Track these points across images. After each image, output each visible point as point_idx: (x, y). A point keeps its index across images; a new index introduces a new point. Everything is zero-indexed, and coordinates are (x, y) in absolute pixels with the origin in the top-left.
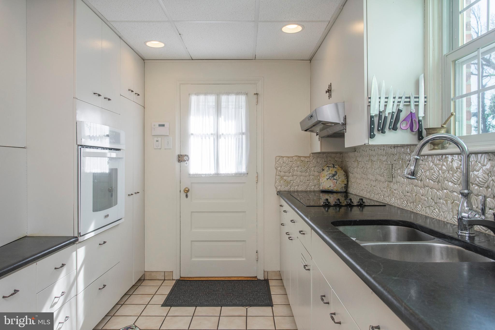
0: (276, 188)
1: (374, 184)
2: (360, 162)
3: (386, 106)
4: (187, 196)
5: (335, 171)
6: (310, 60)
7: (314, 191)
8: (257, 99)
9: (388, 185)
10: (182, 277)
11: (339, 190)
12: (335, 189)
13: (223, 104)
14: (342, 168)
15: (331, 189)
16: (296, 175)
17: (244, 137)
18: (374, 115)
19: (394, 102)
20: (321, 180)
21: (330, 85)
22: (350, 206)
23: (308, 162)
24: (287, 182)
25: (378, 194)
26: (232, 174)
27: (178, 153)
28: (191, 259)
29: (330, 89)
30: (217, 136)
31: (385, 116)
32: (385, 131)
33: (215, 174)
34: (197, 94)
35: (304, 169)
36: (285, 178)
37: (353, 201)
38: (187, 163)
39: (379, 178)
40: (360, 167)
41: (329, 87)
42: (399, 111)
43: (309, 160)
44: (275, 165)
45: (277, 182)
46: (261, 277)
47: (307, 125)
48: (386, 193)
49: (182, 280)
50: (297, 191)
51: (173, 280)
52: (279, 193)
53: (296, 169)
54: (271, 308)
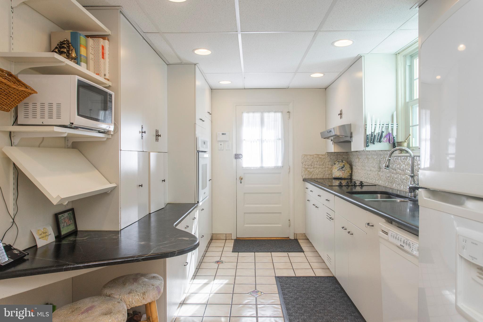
0: (302, 176)
1: (369, 173)
3: (375, 129)
4: (241, 183)
5: (343, 165)
6: (325, 89)
7: (328, 179)
8: (289, 115)
9: (378, 173)
10: (238, 237)
11: (346, 177)
12: (343, 177)
13: (266, 120)
14: (347, 162)
15: (340, 176)
16: (315, 168)
17: (280, 141)
18: (368, 134)
19: (379, 127)
20: (333, 171)
21: (341, 111)
22: (355, 186)
23: (324, 158)
24: (310, 172)
25: (372, 179)
26: (272, 167)
27: (234, 153)
28: (244, 225)
29: (341, 113)
30: (262, 141)
31: (375, 135)
32: (375, 143)
33: (261, 167)
34: (248, 112)
35: (321, 163)
36: (308, 169)
37: (356, 183)
38: (241, 160)
39: (373, 169)
40: (361, 162)
41: (340, 112)
42: (382, 132)
43: (325, 157)
44: (302, 160)
45: (303, 172)
46: (292, 237)
47: (325, 136)
48: (376, 178)
49: (238, 240)
50: (317, 179)
51: (232, 239)
52: (305, 180)
53: (316, 163)
54: (303, 253)
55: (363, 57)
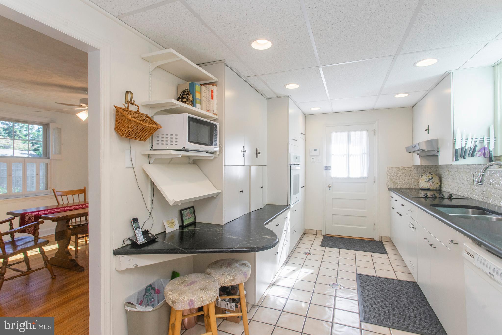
0: (387, 186)
1: (461, 185)
2: (450, 171)
3: (466, 144)
4: (330, 189)
5: (432, 177)
6: (412, 107)
7: (415, 189)
8: (374, 133)
9: (471, 186)
10: (326, 234)
11: (434, 188)
12: (431, 188)
13: (352, 137)
14: (436, 175)
15: (427, 188)
16: (401, 179)
17: (366, 155)
18: (457, 149)
19: (472, 141)
20: (420, 182)
21: (428, 126)
22: (443, 198)
23: (410, 170)
24: (395, 183)
25: (464, 192)
26: (358, 177)
27: (324, 165)
28: (332, 224)
29: (428, 129)
30: (349, 155)
31: (466, 149)
32: (466, 157)
33: (347, 177)
34: (336, 132)
35: (407, 175)
36: (394, 180)
37: (444, 195)
38: (330, 171)
39: (465, 182)
40: (451, 174)
41: (427, 128)
42: (476, 146)
43: (411, 169)
44: (387, 172)
45: (388, 182)
46: (377, 239)
47: (411, 150)
48: (469, 191)
49: (327, 236)
50: (402, 189)
51: (321, 235)
52: (390, 189)
53: (401, 175)
54: (386, 255)
55: (451, 74)
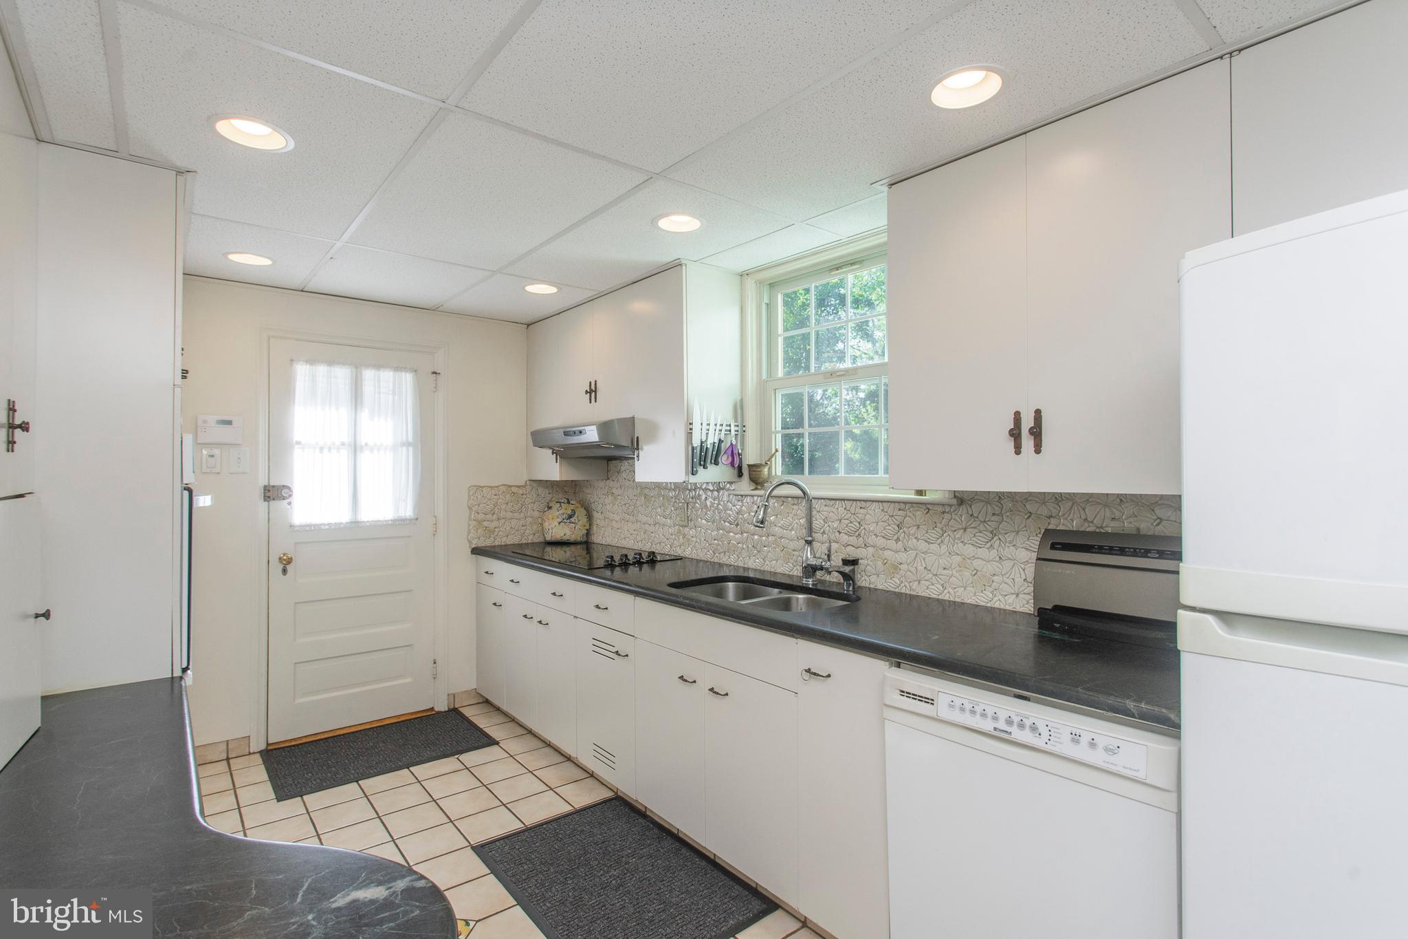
0: (470, 542)
1: (651, 528)
2: (618, 495)
4: (285, 571)
5: (572, 510)
6: (528, 326)
7: (533, 544)
8: (435, 382)
9: (679, 530)
10: (270, 742)
11: (578, 539)
12: (573, 538)
13: (368, 388)
14: (582, 506)
15: (565, 538)
16: (504, 518)
17: (411, 449)
18: (695, 445)
19: (716, 430)
20: (546, 525)
21: (593, 383)
23: (522, 494)
24: (489, 531)
26: (386, 521)
27: (263, 481)
28: (294, 700)
29: (595, 390)
30: (355, 449)
32: (706, 465)
33: (351, 522)
34: (311, 361)
35: (516, 507)
36: (485, 523)
38: (290, 504)
39: (663, 520)
40: (620, 503)
41: (592, 386)
42: (721, 441)
43: (525, 492)
44: (468, 501)
45: (472, 530)
46: (442, 706)
47: (539, 439)
49: (275, 749)
50: (520, 545)
51: (250, 754)
52: (476, 551)
53: (503, 507)
54: (496, 747)
55: (684, 267)
